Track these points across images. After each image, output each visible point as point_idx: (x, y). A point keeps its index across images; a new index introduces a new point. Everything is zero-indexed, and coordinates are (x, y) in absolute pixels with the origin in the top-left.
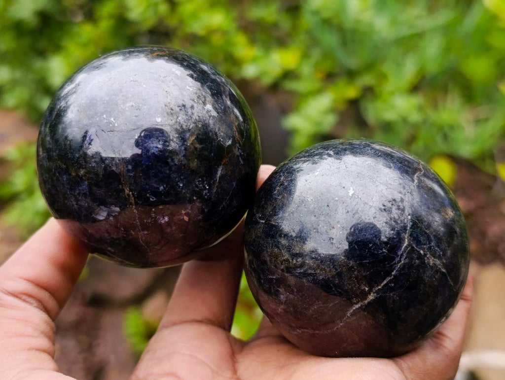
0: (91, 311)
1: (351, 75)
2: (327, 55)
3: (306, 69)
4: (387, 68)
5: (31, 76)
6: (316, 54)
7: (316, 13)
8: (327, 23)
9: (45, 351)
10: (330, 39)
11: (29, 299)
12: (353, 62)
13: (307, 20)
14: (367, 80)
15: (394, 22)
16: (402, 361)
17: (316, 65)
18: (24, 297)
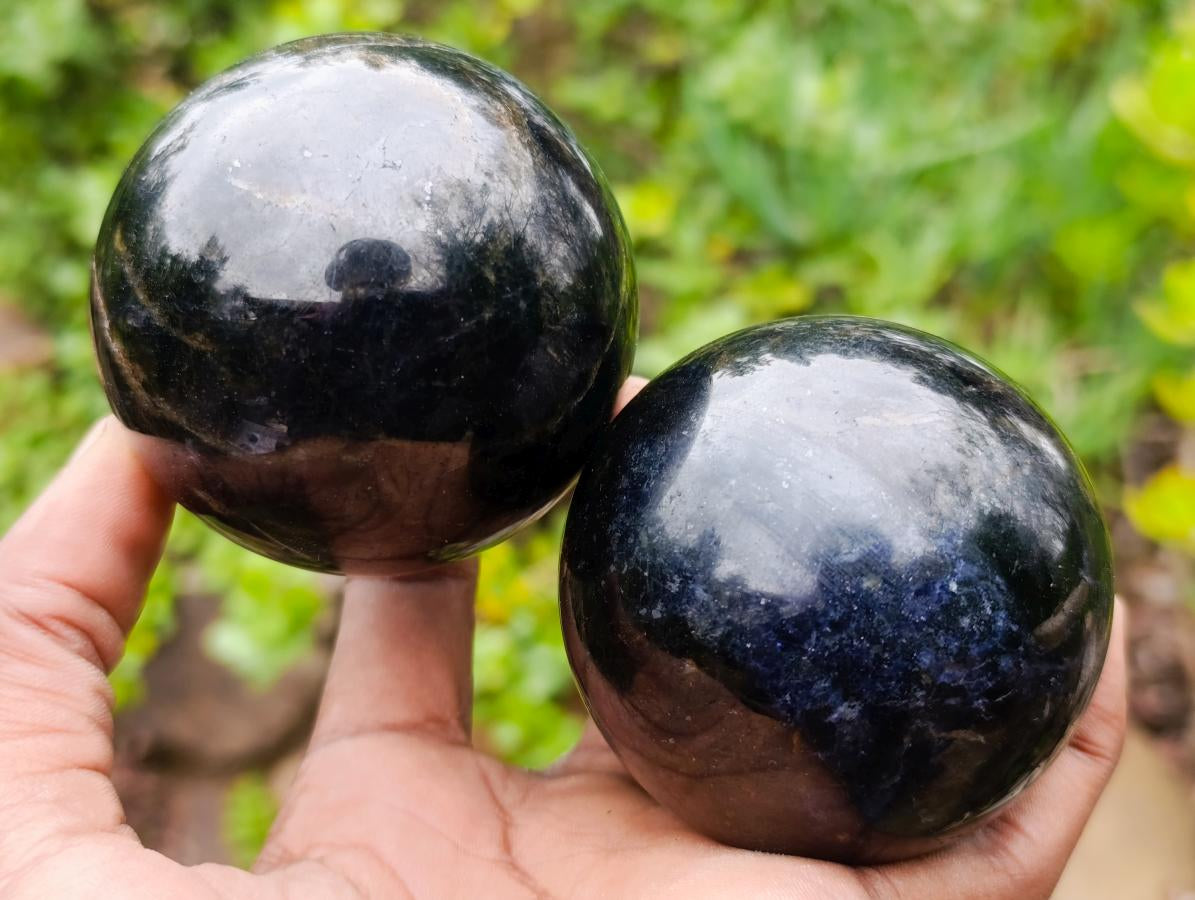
0: (149, 781)
1: (793, 255)
2: (736, 207)
3: (688, 239)
4: (879, 245)
5: (34, 210)
6: (713, 202)
7: (719, 106)
8: (743, 132)
9: (96, 769)
10: (747, 170)
11: (68, 632)
12: (799, 228)
13: (696, 121)
14: (828, 270)
15: (905, 136)
16: (878, 875)
17: (711, 230)
18: (56, 625)
